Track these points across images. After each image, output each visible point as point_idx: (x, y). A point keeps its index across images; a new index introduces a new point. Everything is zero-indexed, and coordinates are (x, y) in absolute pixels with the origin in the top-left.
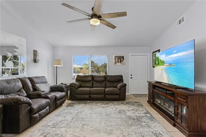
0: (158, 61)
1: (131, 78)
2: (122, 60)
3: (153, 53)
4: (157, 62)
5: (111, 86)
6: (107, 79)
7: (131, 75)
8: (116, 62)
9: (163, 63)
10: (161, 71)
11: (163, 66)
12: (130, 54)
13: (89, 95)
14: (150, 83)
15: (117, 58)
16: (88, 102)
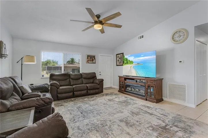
0: (127, 61)
1: (100, 75)
2: (93, 59)
3: (117, 55)
4: (125, 62)
5: (88, 82)
6: (83, 77)
7: (100, 72)
8: (88, 61)
9: (132, 62)
10: (129, 68)
11: (132, 65)
12: (100, 54)
13: (72, 93)
14: (120, 77)
15: (89, 57)
16: (73, 99)
